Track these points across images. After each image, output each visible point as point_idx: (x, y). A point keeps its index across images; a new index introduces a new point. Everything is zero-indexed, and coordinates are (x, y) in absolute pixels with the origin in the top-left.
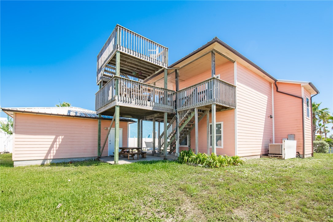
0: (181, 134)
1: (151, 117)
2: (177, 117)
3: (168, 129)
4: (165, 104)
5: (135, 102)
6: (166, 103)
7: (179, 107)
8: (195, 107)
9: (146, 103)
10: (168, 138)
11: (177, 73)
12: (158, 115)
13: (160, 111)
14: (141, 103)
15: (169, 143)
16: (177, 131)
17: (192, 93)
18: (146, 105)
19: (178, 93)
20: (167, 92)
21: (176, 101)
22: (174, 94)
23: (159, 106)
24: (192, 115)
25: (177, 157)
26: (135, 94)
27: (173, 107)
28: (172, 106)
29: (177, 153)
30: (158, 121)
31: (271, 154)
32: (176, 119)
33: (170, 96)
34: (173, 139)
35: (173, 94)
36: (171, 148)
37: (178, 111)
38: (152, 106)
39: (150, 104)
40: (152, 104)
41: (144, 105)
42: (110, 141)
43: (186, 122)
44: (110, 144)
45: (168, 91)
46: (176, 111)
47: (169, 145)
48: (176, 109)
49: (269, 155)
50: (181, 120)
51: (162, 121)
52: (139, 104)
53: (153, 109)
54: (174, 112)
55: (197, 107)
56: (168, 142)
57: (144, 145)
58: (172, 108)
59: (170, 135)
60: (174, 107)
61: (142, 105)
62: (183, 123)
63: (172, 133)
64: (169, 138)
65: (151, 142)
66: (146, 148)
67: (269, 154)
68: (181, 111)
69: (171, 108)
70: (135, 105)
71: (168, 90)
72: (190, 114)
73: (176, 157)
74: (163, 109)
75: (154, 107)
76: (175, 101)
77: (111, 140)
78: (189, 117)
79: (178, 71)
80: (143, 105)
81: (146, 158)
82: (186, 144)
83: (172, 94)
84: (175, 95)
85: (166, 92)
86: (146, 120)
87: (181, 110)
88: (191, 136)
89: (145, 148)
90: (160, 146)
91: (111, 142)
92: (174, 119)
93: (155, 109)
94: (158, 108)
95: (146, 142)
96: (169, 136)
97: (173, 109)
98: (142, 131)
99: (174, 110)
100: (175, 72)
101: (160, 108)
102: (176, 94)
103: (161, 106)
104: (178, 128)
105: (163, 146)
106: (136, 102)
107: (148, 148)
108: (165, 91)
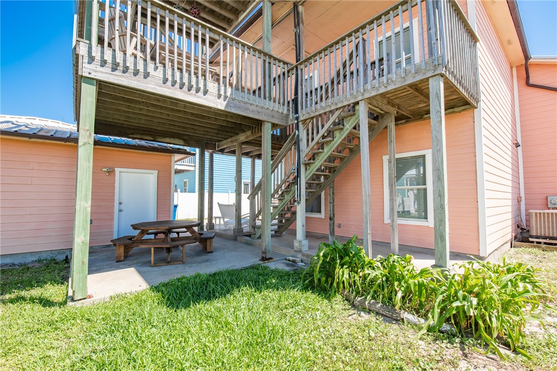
0: (309, 186)
1: (231, 142)
2: (298, 135)
3: (273, 171)
4: (265, 98)
5: (162, 76)
6: (267, 95)
7: (306, 107)
8: (359, 98)
9: (205, 85)
10: (273, 196)
11: (298, 13)
12: (247, 137)
13: (251, 116)
14: (186, 80)
15: (276, 210)
16: (298, 175)
17: (348, 58)
18: (205, 92)
19: (303, 66)
20: (270, 63)
21: (295, 101)
22: (290, 74)
23: (246, 100)
24: (348, 126)
25: (300, 251)
26: (172, 61)
27: (288, 110)
28: (283, 105)
29: (300, 242)
30: (251, 157)
31: (537, 237)
32: (297, 143)
33: (279, 82)
34: (288, 197)
35: (288, 72)
36: (281, 221)
37: (301, 118)
38: (226, 97)
39: (219, 90)
40: (225, 93)
41: (198, 90)
42: (120, 203)
43: (326, 149)
44: (120, 211)
45: (272, 61)
46: (297, 118)
47: (275, 215)
48: (297, 112)
49: (531, 239)
50: (312, 144)
51: (259, 156)
52: (177, 86)
53: (227, 105)
54: (291, 121)
55: (367, 95)
56: (275, 207)
57: (217, 212)
58: (285, 112)
59: (280, 187)
60: (291, 110)
61: (189, 90)
62: (317, 153)
63: (284, 182)
64: (276, 196)
65: (231, 206)
66: (222, 220)
67: (531, 237)
68: (312, 118)
69: (281, 111)
70: (161, 86)
71: (275, 59)
72: (340, 123)
73: (295, 251)
74: (260, 110)
75: (231, 101)
76: (293, 100)
77: (123, 201)
78: (337, 134)
79: (301, 8)
80: (193, 91)
81: (212, 252)
82: (320, 211)
83: (284, 74)
84: (294, 77)
85: (267, 62)
86: (222, 151)
87: (313, 115)
88: (335, 192)
89: (220, 218)
90: (254, 217)
91: (122, 207)
92: (290, 142)
93: (235, 107)
94: (242, 104)
95: (220, 205)
96: (276, 192)
97: (287, 116)
98: (211, 179)
99: (291, 117)
100: (292, 14)
101: (251, 108)
102: (297, 70)
103: (251, 102)
104: (303, 168)
105: (260, 217)
106: (164, 74)
107: (226, 220)
108: (265, 61)
